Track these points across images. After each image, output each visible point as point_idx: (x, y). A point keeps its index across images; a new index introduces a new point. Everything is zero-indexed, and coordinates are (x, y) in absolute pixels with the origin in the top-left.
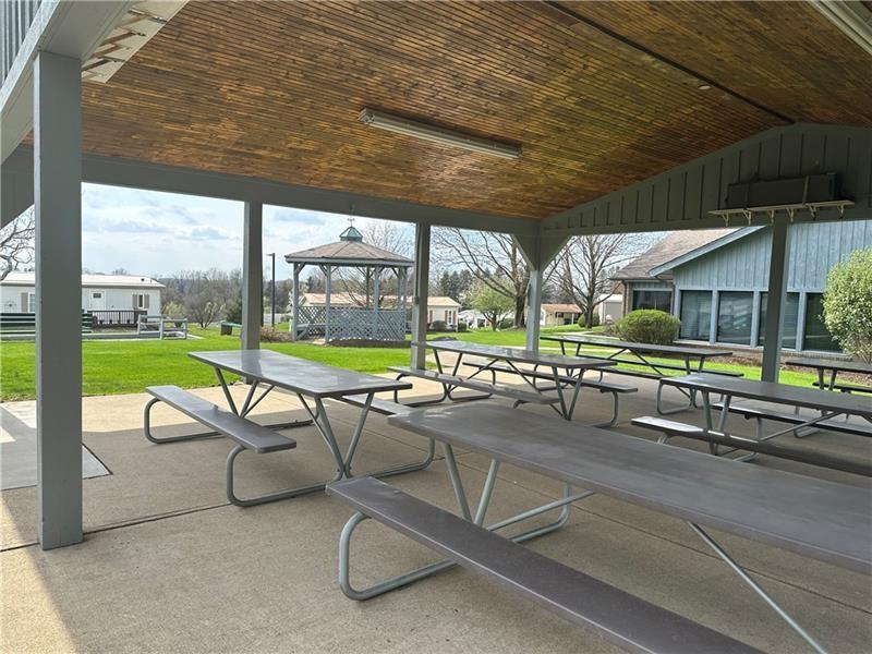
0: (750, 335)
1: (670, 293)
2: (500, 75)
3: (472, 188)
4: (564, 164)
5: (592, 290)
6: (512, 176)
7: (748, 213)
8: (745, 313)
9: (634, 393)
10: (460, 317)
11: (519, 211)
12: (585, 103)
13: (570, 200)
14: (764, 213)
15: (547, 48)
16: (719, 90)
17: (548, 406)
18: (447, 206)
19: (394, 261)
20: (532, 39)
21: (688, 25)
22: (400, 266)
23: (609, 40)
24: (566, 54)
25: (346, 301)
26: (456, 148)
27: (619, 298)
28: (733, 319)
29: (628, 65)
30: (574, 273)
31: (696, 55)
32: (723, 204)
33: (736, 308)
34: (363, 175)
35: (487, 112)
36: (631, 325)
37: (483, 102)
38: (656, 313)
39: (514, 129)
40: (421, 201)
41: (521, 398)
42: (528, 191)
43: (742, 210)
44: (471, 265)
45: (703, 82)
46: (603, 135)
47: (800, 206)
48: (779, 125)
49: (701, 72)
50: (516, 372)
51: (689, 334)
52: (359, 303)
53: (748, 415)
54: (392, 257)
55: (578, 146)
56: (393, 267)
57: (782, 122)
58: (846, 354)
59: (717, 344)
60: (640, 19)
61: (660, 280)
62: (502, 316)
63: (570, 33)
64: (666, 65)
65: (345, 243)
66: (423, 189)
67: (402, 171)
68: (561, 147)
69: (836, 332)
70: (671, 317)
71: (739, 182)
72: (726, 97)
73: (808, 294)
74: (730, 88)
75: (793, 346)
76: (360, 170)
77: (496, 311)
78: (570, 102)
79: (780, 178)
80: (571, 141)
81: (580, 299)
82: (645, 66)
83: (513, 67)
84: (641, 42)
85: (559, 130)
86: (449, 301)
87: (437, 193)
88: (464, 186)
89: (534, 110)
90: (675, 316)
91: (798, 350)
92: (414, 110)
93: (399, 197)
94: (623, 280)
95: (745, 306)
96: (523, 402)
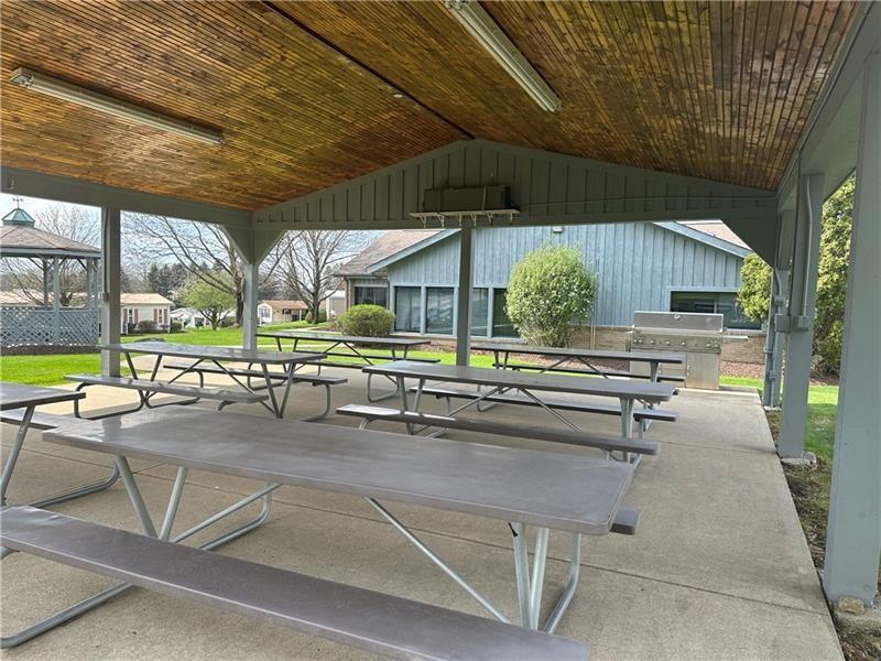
0: (452, 326)
1: (385, 289)
2: (191, 52)
3: (170, 172)
4: (271, 155)
5: (317, 286)
6: (215, 163)
7: (441, 216)
8: (449, 306)
9: (345, 384)
10: (173, 316)
11: (228, 201)
12: (286, 95)
13: (282, 194)
14: (453, 217)
15: (241, 32)
16: (411, 100)
17: (259, 403)
18: (141, 189)
19: (79, 251)
20: (223, 20)
21: (375, 33)
22: (88, 258)
23: (303, 35)
24: (261, 41)
25: (19, 300)
26: (145, 126)
27: (341, 294)
28: (440, 312)
29: (325, 63)
30: (300, 270)
31: (387, 64)
32: (421, 208)
33: (442, 302)
34: (25, 146)
35: (179, 90)
36: (352, 320)
37: (173, 79)
38: (375, 308)
39: (212, 113)
40: (107, 182)
41: (226, 400)
42: (235, 179)
43: (435, 214)
44: (184, 259)
45: (396, 91)
46: (308, 130)
47: (480, 213)
48: (463, 139)
49: (394, 81)
50: (224, 372)
51: (402, 327)
52: (38, 302)
53: (439, 395)
54: (77, 246)
55: (284, 138)
56: (79, 258)
57: (464, 136)
58: (523, 339)
59: (426, 335)
60: (332, 20)
61: (377, 277)
62: (223, 314)
63: (263, 20)
64: (361, 68)
65: (11, 228)
66: (108, 168)
67: (77, 145)
68: (266, 138)
69: (517, 321)
70: (387, 311)
71: (433, 189)
72: (417, 107)
73: (495, 289)
74: (420, 99)
75: (484, 333)
76: (19, 141)
77: (215, 309)
78: (271, 93)
79: (465, 187)
80: (277, 133)
81: (306, 295)
82: (340, 66)
83: (204, 47)
84: (336, 42)
85: (262, 120)
86: (157, 299)
87: (126, 174)
88: (160, 169)
89: (233, 95)
90: (390, 311)
91: (488, 338)
92: (87, 77)
93: (77, 176)
94: (345, 276)
95: (449, 301)
96: (229, 403)
